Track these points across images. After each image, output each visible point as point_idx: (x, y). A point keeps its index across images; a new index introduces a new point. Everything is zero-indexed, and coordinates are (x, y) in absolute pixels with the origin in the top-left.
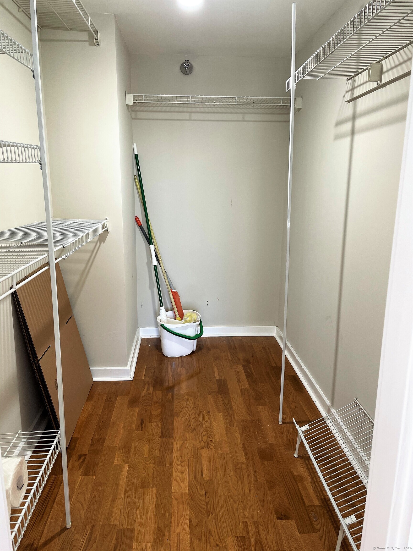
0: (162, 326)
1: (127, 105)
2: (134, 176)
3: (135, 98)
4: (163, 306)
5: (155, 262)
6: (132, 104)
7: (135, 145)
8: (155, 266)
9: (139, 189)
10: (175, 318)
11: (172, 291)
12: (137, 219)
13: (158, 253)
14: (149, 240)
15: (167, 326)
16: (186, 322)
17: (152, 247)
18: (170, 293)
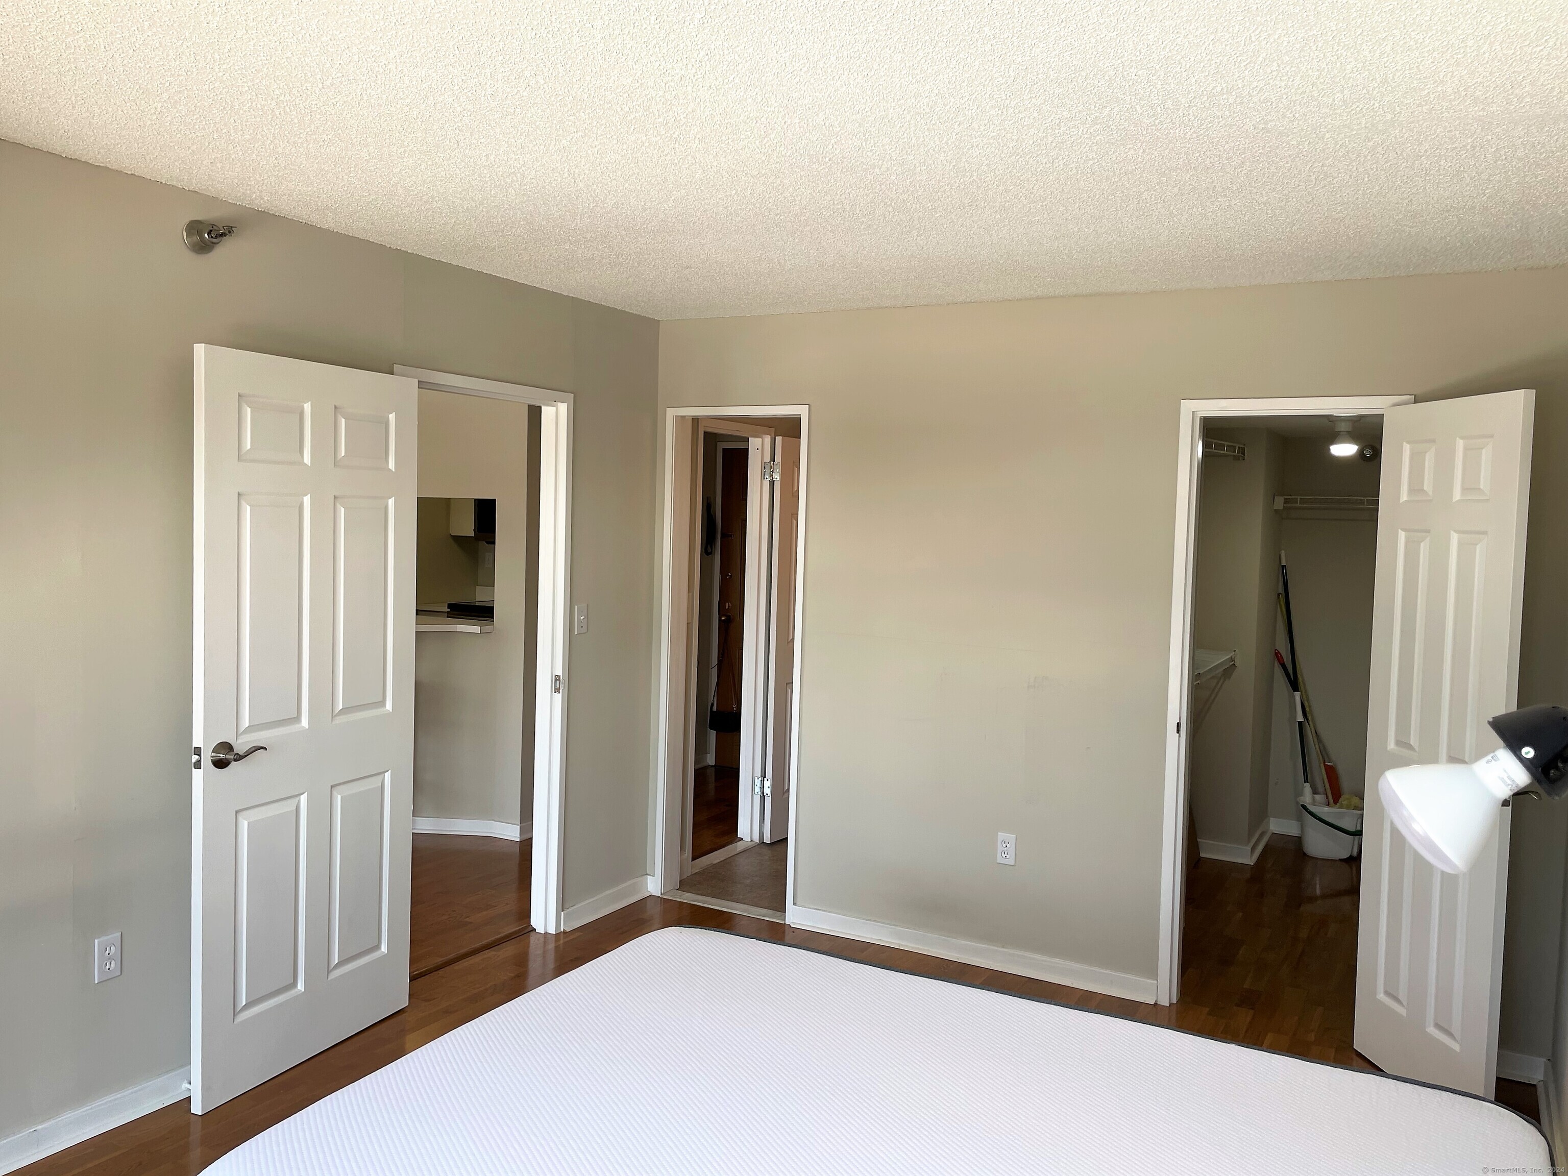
0: (1304, 807)
1: (1276, 511)
2: (1279, 595)
3: (1286, 501)
4: (1308, 782)
5: (1300, 718)
6: (1282, 508)
7: (1283, 553)
8: (1300, 723)
9: (1284, 610)
10: (1328, 805)
11: (1324, 764)
12: (1277, 655)
13: (1306, 704)
14: (1295, 685)
15: (1312, 808)
16: (1341, 807)
17: (1297, 695)
18: (1322, 765)
